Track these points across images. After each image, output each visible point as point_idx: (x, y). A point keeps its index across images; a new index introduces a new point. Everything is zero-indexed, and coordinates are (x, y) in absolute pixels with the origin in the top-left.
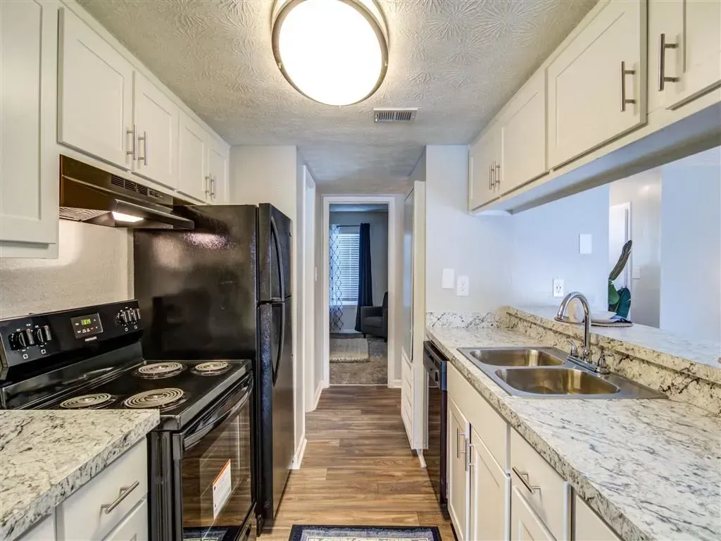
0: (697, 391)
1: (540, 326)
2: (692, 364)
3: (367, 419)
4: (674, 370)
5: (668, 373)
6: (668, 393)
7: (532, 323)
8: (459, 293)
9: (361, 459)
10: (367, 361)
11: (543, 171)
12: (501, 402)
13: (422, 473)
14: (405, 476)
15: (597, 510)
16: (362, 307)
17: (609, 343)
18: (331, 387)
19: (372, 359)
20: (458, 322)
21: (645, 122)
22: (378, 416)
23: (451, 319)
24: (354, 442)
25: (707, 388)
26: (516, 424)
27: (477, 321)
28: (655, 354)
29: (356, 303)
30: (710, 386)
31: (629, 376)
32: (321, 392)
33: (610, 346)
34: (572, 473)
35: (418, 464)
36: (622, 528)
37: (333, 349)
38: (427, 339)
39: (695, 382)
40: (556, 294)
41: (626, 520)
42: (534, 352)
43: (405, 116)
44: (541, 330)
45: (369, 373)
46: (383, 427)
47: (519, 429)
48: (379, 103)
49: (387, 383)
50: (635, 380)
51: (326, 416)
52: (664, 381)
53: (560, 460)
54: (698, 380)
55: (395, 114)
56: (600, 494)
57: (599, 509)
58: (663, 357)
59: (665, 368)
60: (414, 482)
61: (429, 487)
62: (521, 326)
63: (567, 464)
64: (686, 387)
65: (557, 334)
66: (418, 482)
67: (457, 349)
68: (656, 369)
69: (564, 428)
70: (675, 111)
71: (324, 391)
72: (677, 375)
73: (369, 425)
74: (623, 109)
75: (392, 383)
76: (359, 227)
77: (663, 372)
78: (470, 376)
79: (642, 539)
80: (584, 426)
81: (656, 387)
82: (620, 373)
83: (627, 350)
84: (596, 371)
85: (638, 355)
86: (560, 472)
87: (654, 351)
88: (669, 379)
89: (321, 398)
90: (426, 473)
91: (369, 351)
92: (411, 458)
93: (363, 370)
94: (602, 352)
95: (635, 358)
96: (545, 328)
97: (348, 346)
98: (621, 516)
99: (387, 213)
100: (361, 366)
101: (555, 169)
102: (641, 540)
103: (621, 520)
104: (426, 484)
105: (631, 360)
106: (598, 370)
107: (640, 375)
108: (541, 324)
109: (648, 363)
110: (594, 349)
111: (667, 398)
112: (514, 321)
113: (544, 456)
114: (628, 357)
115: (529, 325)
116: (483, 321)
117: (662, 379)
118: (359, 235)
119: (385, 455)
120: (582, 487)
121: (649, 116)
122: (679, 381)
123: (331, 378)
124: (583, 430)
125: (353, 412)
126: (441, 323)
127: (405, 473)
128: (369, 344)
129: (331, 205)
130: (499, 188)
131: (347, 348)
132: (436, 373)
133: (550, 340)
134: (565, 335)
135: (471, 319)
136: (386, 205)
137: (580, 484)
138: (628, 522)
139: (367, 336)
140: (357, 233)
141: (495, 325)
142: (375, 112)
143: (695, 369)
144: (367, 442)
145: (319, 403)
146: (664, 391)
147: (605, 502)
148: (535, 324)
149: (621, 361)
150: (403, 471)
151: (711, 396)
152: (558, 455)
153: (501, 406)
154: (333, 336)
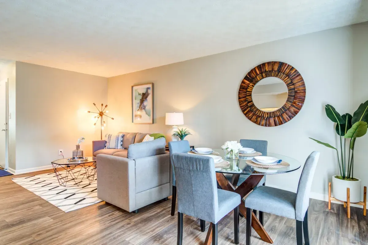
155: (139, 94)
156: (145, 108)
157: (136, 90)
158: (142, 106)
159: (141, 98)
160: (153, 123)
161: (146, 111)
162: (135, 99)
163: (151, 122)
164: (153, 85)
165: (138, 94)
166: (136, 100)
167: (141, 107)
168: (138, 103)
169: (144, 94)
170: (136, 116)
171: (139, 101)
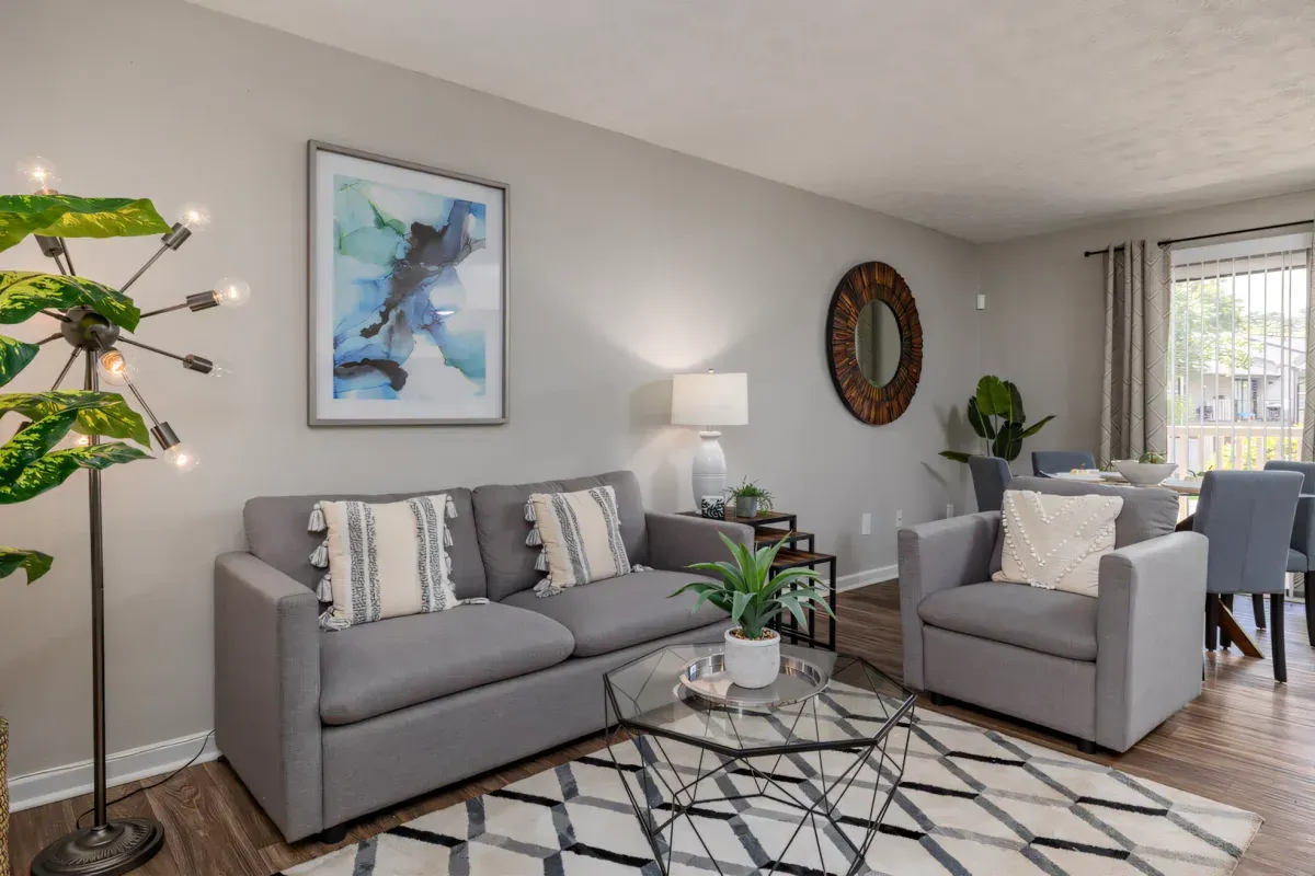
155: (380, 224)
156: (437, 321)
158: (408, 308)
159: (399, 254)
161: (441, 347)
162: (338, 247)
163: (493, 412)
165: (370, 218)
166: (343, 260)
167: (400, 317)
168: (374, 283)
169: (430, 229)
170: (347, 369)
171: (380, 271)
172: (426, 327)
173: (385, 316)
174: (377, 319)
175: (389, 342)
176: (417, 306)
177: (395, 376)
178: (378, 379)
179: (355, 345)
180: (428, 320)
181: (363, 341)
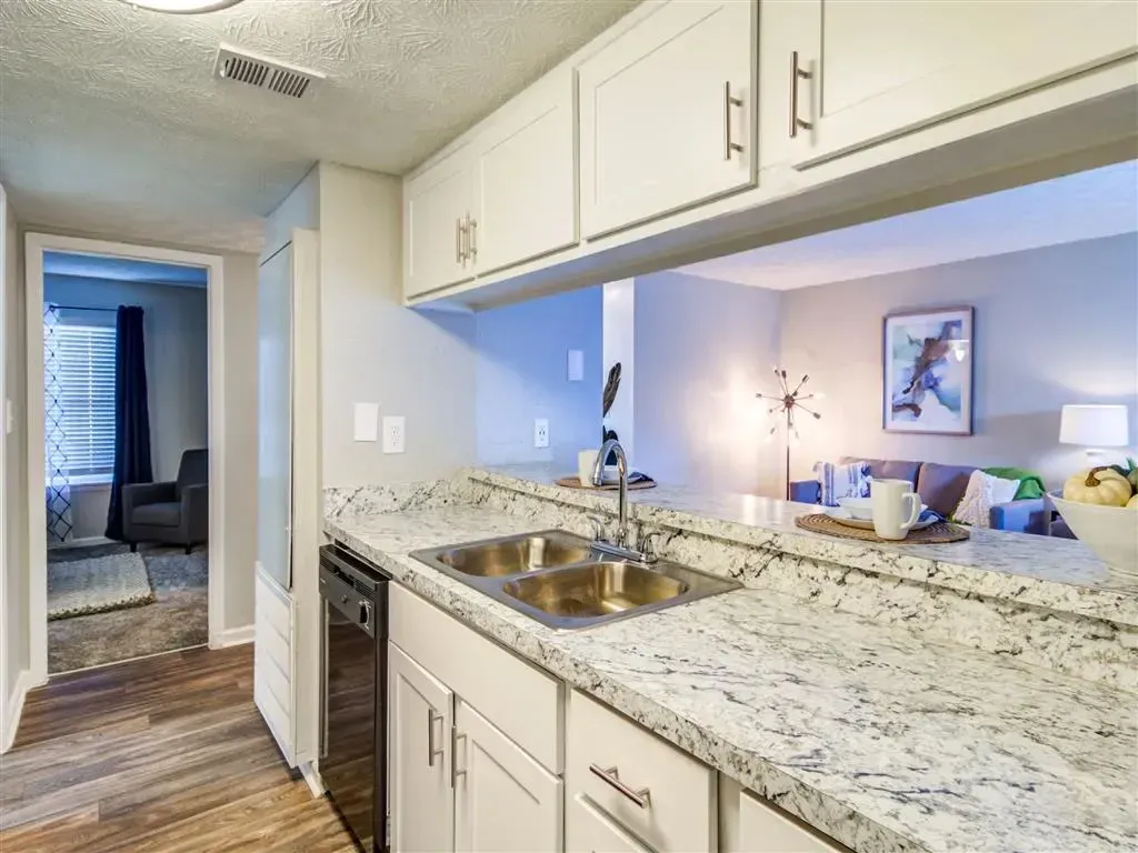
0: (781, 571)
1: (532, 496)
2: (776, 535)
3: (168, 731)
4: (747, 545)
5: (740, 550)
6: (741, 579)
7: (516, 492)
8: (388, 447)
9: (167, 832)
10: (148, 602)
11: (569, 240)
12: (547, 648)
13: (320, 810)
14: (281, 829)
15: (794, 811)
16: (125, 487)
17: (654, 515)
18: (53, 681)
19: (160, 595)
20: (385, 501)
21: (753, 183)
22: (196, 718)
23: (375, 498)
24: (140, 797)
25: (793, 564)
26: (589, 684)
27: (422, 497)
28: (724, 526)
29: (108, 478)
30: (797, 562)
31: (683, 561)
32: (22, 699)
33: (654, 519)
34: (734, 755)
35: (307, 793)
36: (855, 836)
37: (55, 585)
38: (325, 542)
39: (778, 558)
40: (538, 443)
41: (864, 821)
42: (538, 543)
43: (294, 86)
44: (533, 503)
45: (159, 628)
46: (213, 740)
47: (598, 693)
48: (234, 34)
49: (206, 640)
50: (691, 565)
51: (51, 755)
52: (734, 562)
53: (703, 736)
54: (781, 555)
55: (272, 72)
56: (802, 785)
57: (800, 810)
58: (736, 529)
59: (736, 543)
60: (306, 835)
61: (340, 832)
62: (496, 499)
63: (721, 743)
64: (765, 567)
65: (563, 508)
66: (312, 832)
67: (410, 556)
68: (721, 547)
69: (670, 672)
70: (800, 173)
71: (33, 696)
72: (751, 552)
73: (173, 744)
74: (729, 157)
75: (222, 636)
76: (115, 314)
77: (734, 550)
78: (458, 605)
79: (902, 847)
80: (692, 661)
81: (723, 573)
82: (669, 558)
83: (682, 523)
84: (640, 561)
85: (698, 530)
86: (705, 757)
87: (722, 521)
88: (741, 558)
89: (25, 716)
90: (327, 806)
91: (149, 580)
92: (290, 785)
93: (140, 624)
94: (640, 529)
95: (692, 533)
96: (541, 499)
97: (90, 576)
98: (852, 816)
99: (205, 291)
100: (132, 615)
101: (590, 240)
102: (898, 852)
103: (852, 823)
104: (331, 830)
105: (686, 538)
106: (643, 559)
107: (699, 557)
108: (536, 494)
109: (711, 538)
110: (630, 526)
111: (742, 586)
112: (481, 490)
113: (665, 734)
114: (680, 532)
115: (512, 495)
116: (430, 496)
117: (731, 560)
118: (114, 330)
119: (227, 801)
120: (759, 777)
121: (760, 173)
122: (756, 559)
123: (51, 660)
124: (696, 669)
125: (129, 725)
126: (354, 508)
127: (280, 824)
128: (147, 564)
129: (50, 256)
130: (475, 261)
131: (89, 582)
132: (363, 608)
133: (551, 519)
134: (577, 507)
135: (410, 495)
136: (203, 271)
137: (754, 774)
138: (869, 823)
139: (138, 546)
140: (109, 326)
141: (450, 501)
142: (223, 52)
143: (779, 541)
144: (176, 785)
145: (21, 728)
146: (734, 576)
147: (814, 798)
148: (523, 494)
149: (669, 539)
150: (276, 820)
151: (799, 576)
152: (698, 728)
153: (548, 655)
154: (55, 555)
155: (911, 342)
156: (936, 384)
157: (899, 328)
158: (923, 378)
159: (919, 354)
160: (972, 432)
161: (938, 396)
162: (895, 356)
163: (965, 428)
164: (974, 312)
165: (907, 341)
166: (897, 361)
167: (919, 383)
168: (908, 369)
169: (933, 339)
170: (897, 408)
171: (910, 364)
172: (931, 387)
173: (912, 384)
174: (909, 385)
175: (914, 396)
176: (927, 377)
177: (916, 410)
178: (909, 412)
179: (901, 397)
180: (932, 383)
181: (904, 396)
